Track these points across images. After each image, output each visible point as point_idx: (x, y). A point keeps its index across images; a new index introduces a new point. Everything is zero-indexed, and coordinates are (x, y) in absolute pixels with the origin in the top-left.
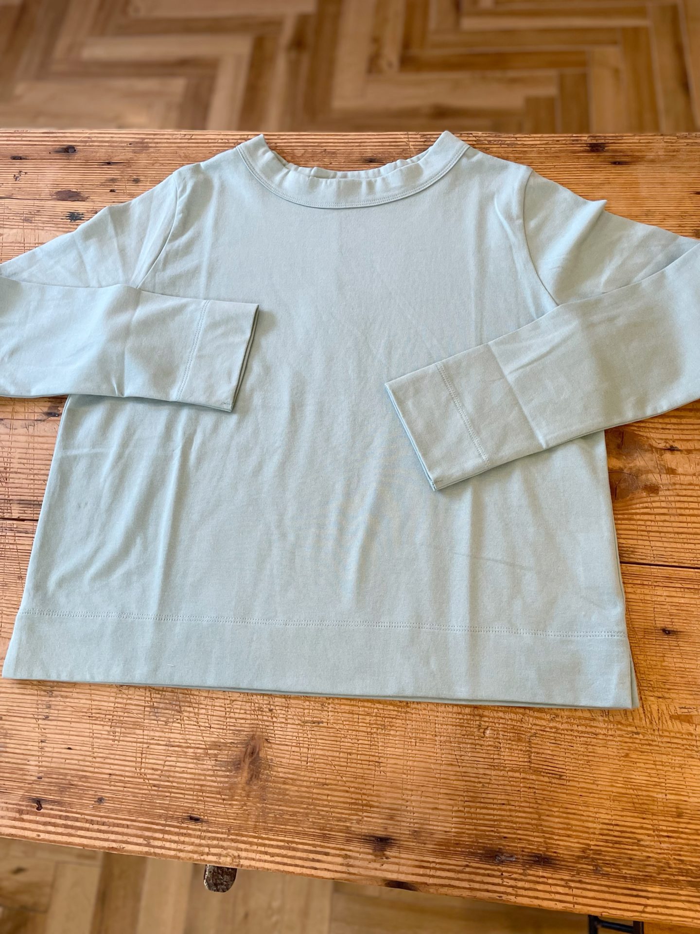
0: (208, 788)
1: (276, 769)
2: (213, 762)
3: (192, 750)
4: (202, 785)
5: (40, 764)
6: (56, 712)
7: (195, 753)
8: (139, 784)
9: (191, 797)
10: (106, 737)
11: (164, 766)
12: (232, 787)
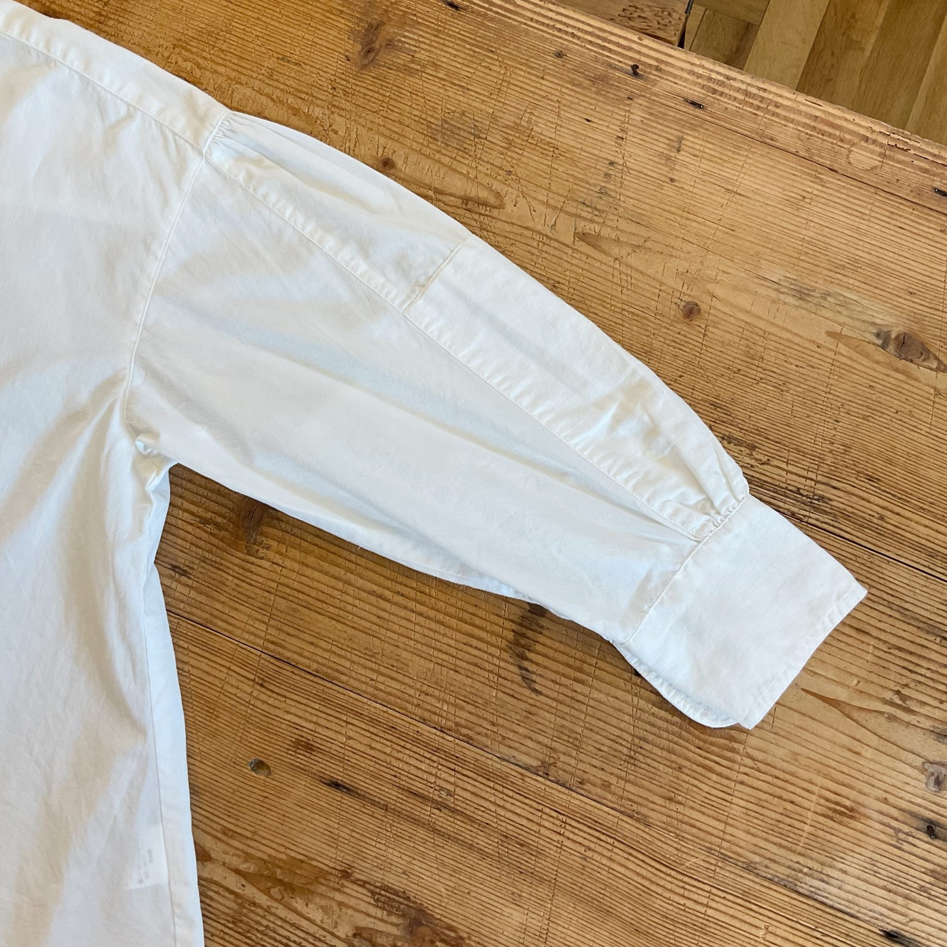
0: (429, 31)
1: (347, 28)
2: (417, 55)
3: (438, 75)
4: (436, 36)
5: (627, 114)
6: (598, 167)
7: (436, 71)
8: (510, 59)
9: (453, 28)
10: (539, 120)
11: (476, 69)
12: (402, 24)
